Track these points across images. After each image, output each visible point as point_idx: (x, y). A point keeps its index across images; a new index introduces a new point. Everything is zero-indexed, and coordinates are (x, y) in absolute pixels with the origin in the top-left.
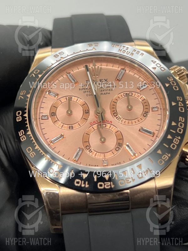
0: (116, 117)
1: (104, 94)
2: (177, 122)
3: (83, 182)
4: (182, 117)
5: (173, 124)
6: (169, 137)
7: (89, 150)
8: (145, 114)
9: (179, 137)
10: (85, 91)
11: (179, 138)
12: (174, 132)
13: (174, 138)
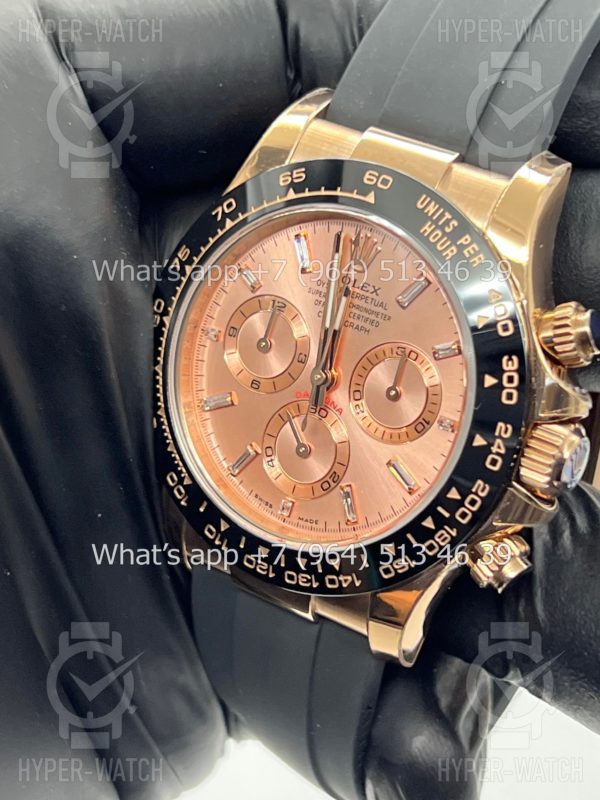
0: (357, 402)
1: (357, 328)
2: (464, 492)
3: (219, 536)
4: (485, 483)
5: (454, 494)
6: (429, 523)
7: (269, 459)
8: (421, 426)
9: (455, 530)
10: (320, 299)
11: (454, 533)
12: (447, 515)
13: (439, 527)
